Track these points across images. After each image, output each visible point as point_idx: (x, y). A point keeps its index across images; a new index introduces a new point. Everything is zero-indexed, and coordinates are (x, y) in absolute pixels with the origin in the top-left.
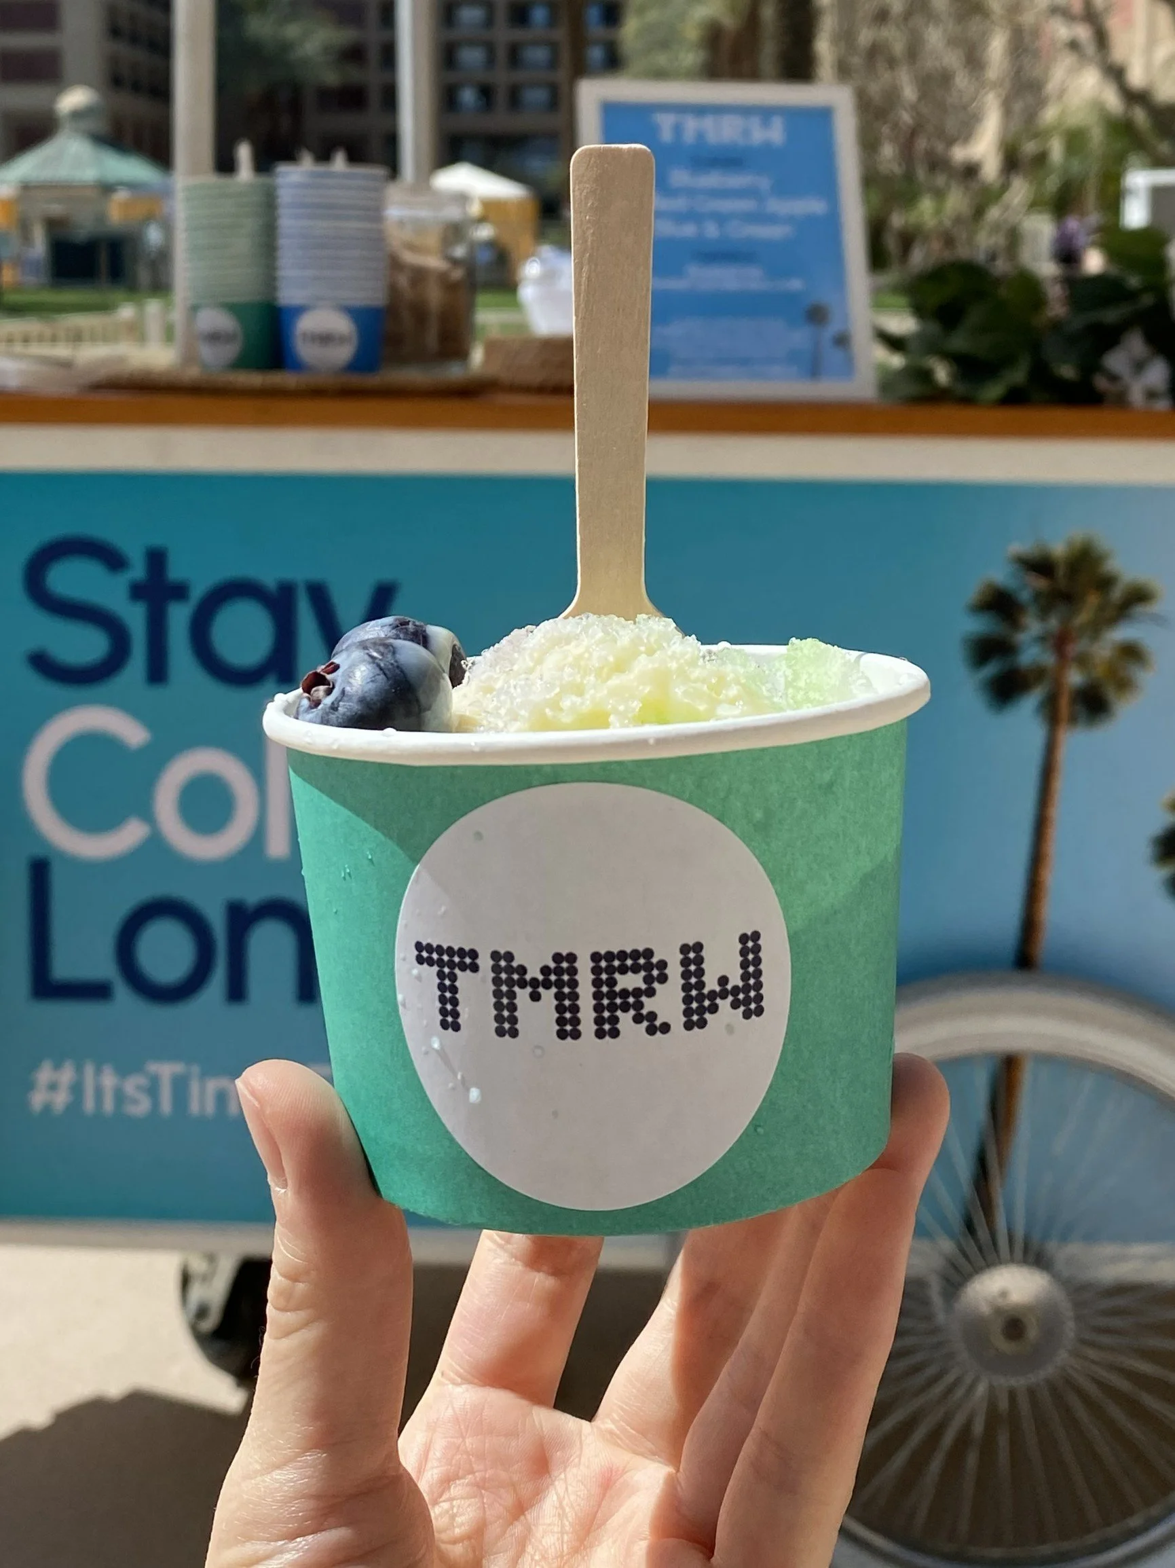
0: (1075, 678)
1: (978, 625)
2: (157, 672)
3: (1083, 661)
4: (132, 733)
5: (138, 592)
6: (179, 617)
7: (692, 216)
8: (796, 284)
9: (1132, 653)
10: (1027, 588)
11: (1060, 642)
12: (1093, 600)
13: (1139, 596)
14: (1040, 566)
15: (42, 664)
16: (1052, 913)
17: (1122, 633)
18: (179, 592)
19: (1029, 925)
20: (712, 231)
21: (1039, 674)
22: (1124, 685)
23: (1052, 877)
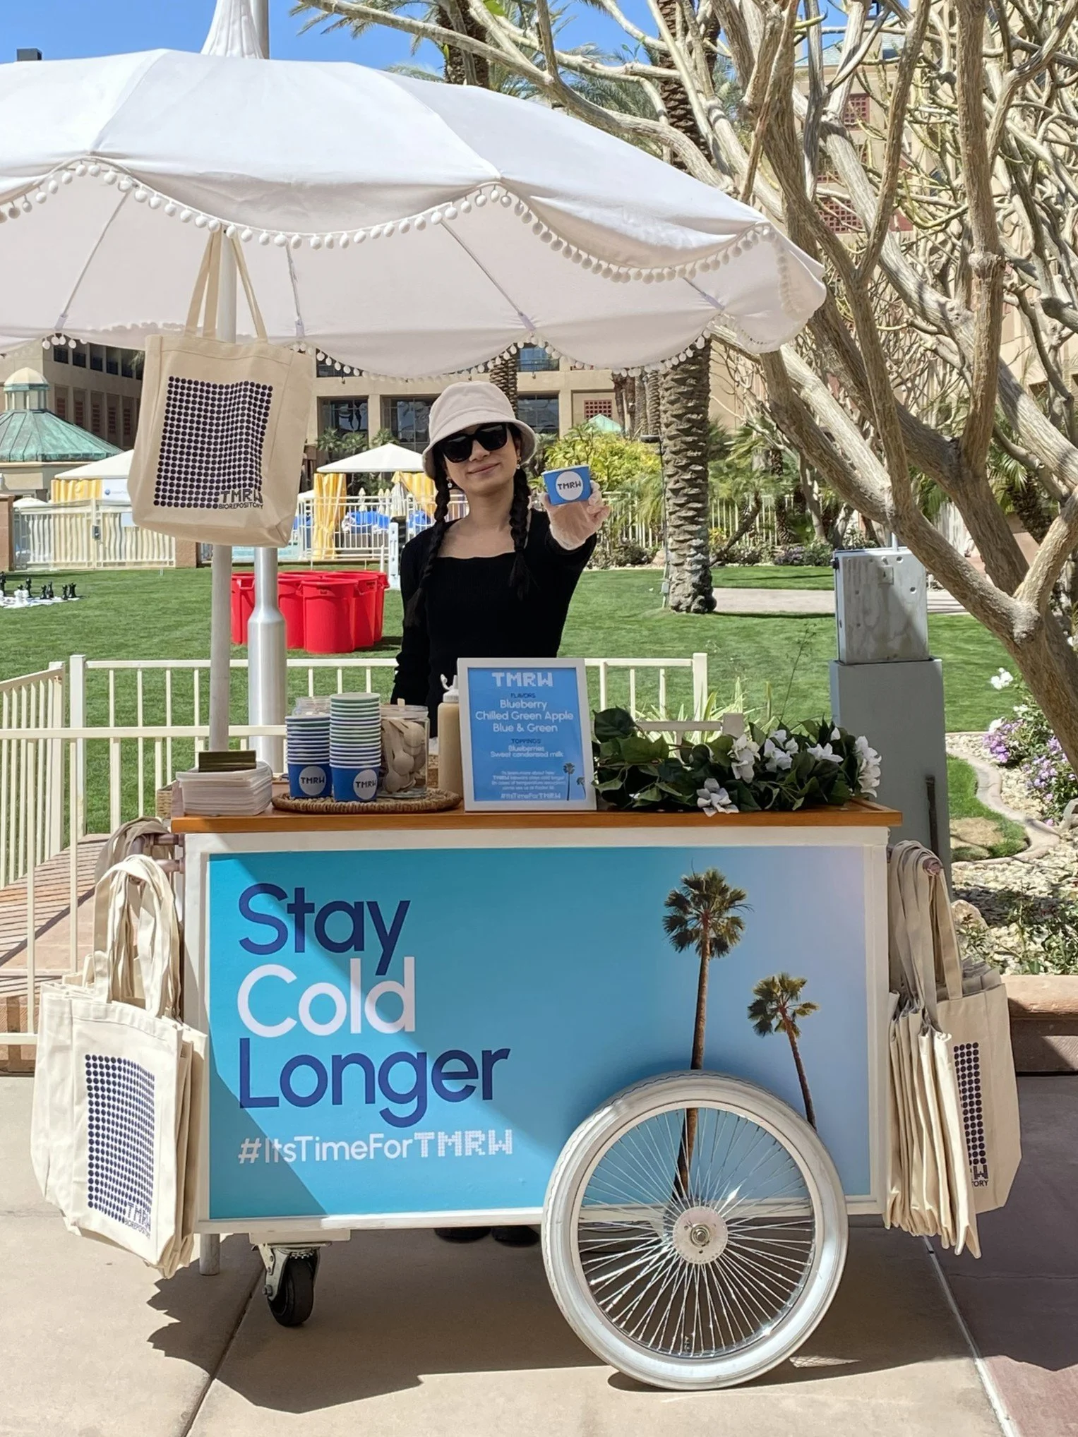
0: (712, 934)
1: (670, 912)
2: (300, 948)
3: (715, 926)
4: (289, 977)
5: (291, 908)
6: (310, 919)
7: (511, 722)
8: (559, 754)
9: (736, 922)
10: (690, 894)
11: (705, 918)
12: (718, 899)
13: (738, 896)
14: (695, 884)
15: (246, 944)
16: (704, 1043)
17: (731, 913)
18: (311, 908)
19: (696, 1049)
20: (520, 729)
21: (697, 932)
22: (733, 937)
23: (704, 1027)
